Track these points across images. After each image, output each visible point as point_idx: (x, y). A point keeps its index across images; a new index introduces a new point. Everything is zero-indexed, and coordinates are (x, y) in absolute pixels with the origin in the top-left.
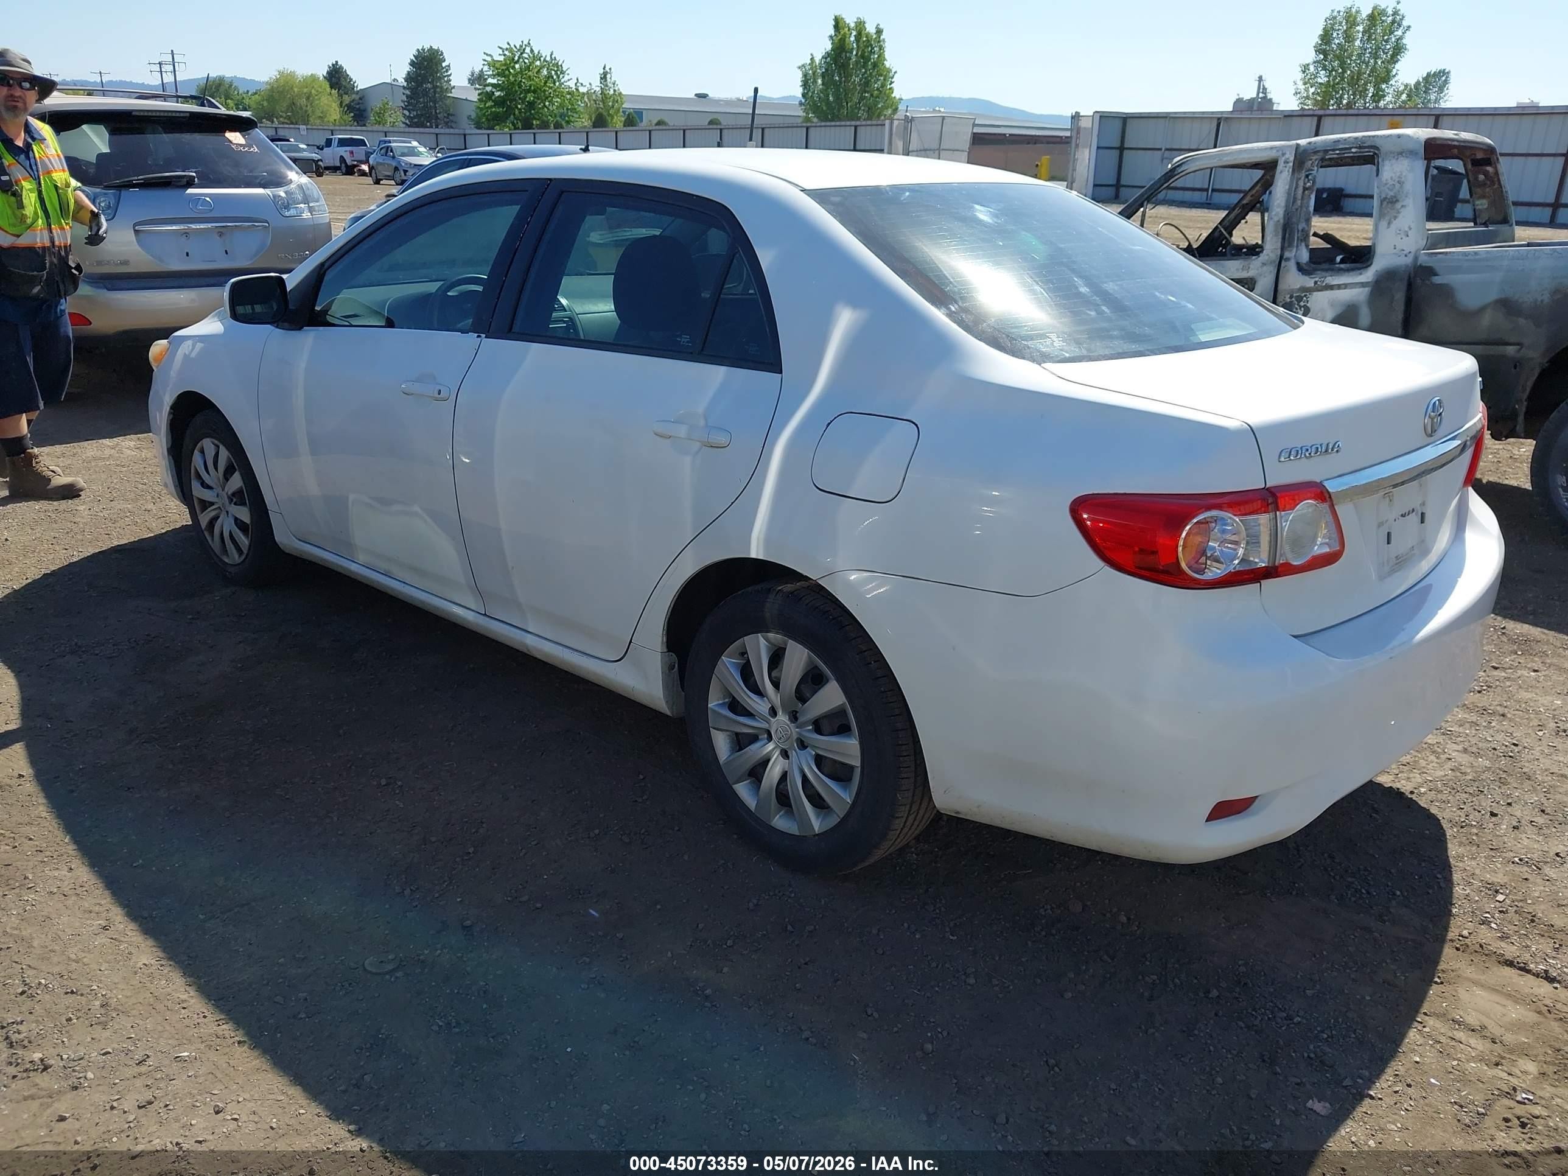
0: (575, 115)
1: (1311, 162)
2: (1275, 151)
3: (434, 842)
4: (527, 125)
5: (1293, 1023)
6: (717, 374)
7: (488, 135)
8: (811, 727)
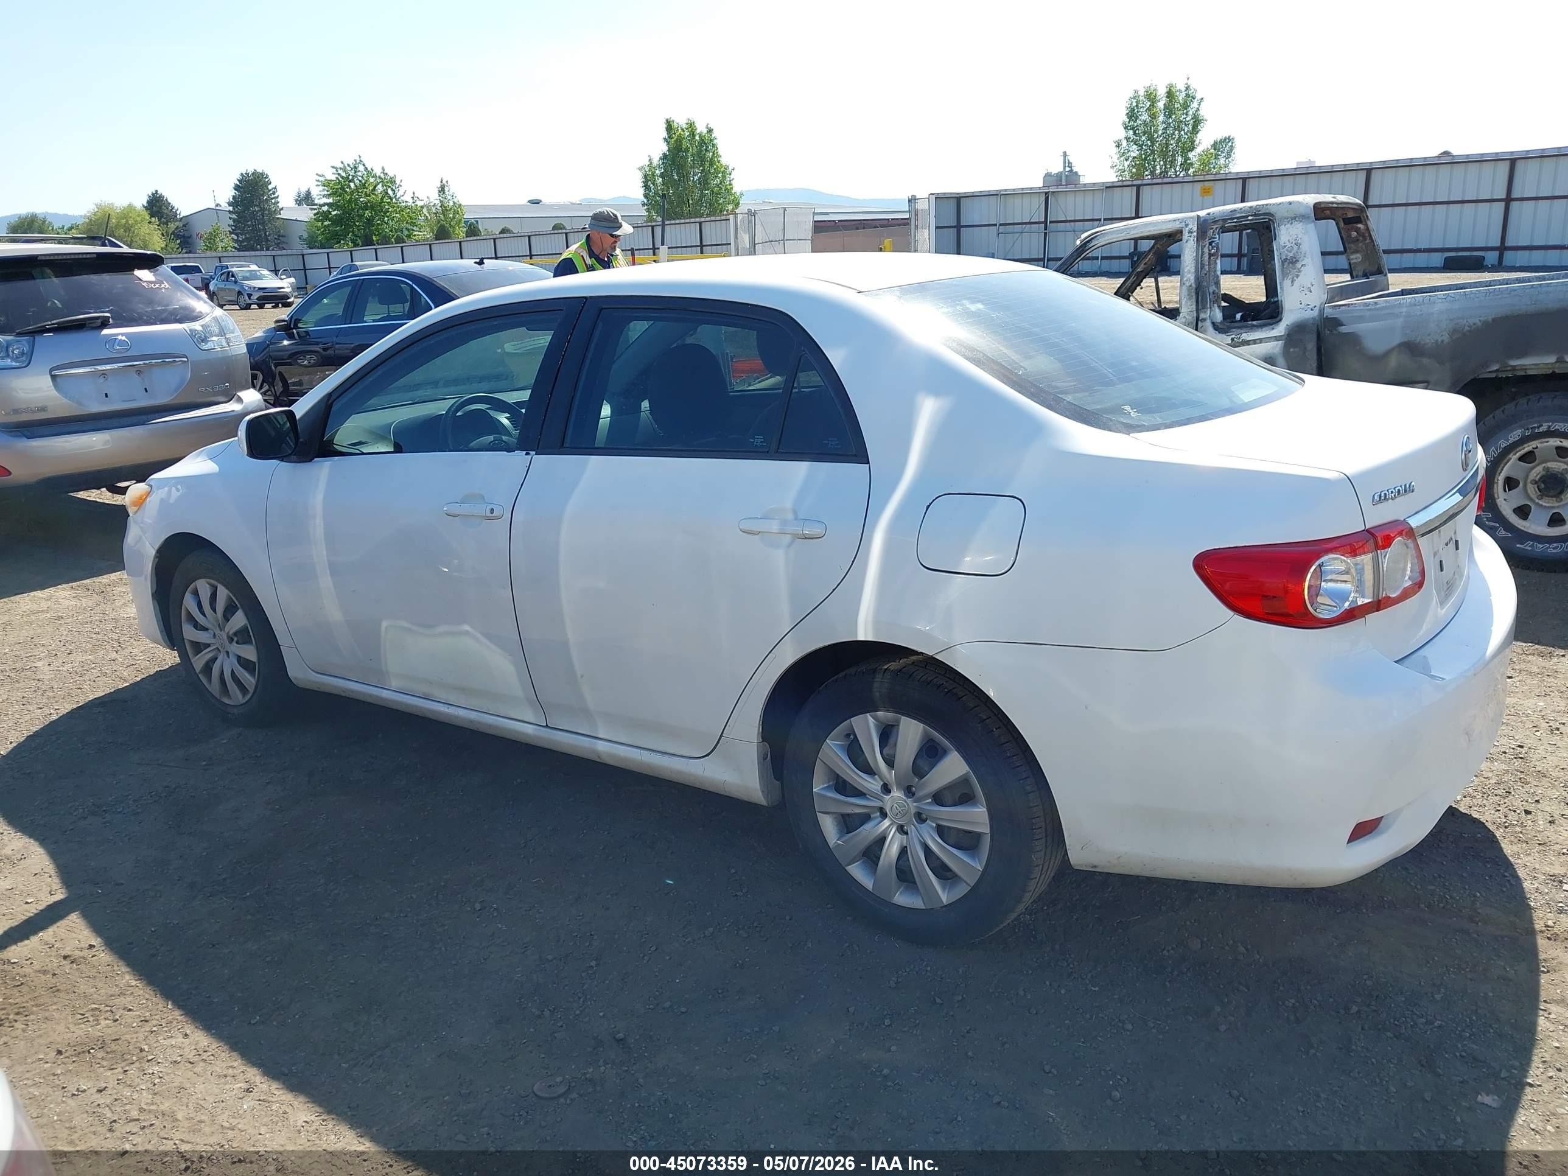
0: (415, 228)
1: (1212, 231)
2: (1178, 223)
3: (551, 961)
4: (368, 242)
5: (1435, 1027)
6: (799, 471)
7: (328, 254)
8: (930, 800)
